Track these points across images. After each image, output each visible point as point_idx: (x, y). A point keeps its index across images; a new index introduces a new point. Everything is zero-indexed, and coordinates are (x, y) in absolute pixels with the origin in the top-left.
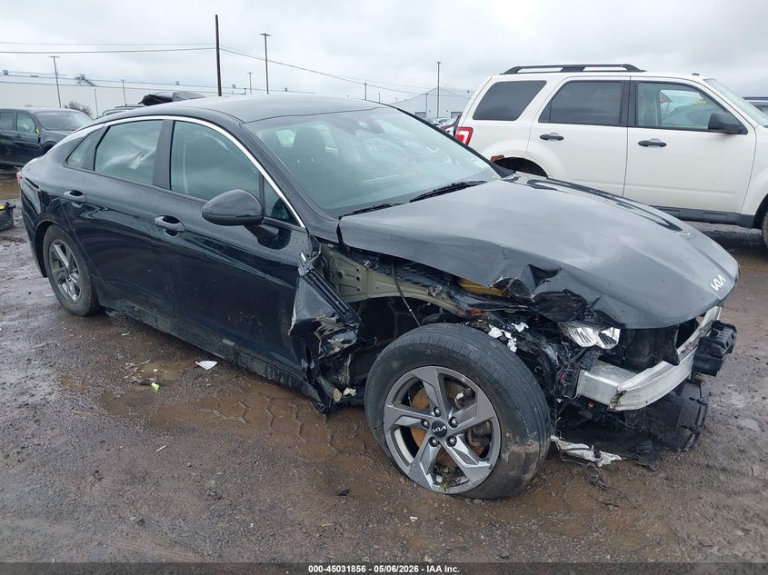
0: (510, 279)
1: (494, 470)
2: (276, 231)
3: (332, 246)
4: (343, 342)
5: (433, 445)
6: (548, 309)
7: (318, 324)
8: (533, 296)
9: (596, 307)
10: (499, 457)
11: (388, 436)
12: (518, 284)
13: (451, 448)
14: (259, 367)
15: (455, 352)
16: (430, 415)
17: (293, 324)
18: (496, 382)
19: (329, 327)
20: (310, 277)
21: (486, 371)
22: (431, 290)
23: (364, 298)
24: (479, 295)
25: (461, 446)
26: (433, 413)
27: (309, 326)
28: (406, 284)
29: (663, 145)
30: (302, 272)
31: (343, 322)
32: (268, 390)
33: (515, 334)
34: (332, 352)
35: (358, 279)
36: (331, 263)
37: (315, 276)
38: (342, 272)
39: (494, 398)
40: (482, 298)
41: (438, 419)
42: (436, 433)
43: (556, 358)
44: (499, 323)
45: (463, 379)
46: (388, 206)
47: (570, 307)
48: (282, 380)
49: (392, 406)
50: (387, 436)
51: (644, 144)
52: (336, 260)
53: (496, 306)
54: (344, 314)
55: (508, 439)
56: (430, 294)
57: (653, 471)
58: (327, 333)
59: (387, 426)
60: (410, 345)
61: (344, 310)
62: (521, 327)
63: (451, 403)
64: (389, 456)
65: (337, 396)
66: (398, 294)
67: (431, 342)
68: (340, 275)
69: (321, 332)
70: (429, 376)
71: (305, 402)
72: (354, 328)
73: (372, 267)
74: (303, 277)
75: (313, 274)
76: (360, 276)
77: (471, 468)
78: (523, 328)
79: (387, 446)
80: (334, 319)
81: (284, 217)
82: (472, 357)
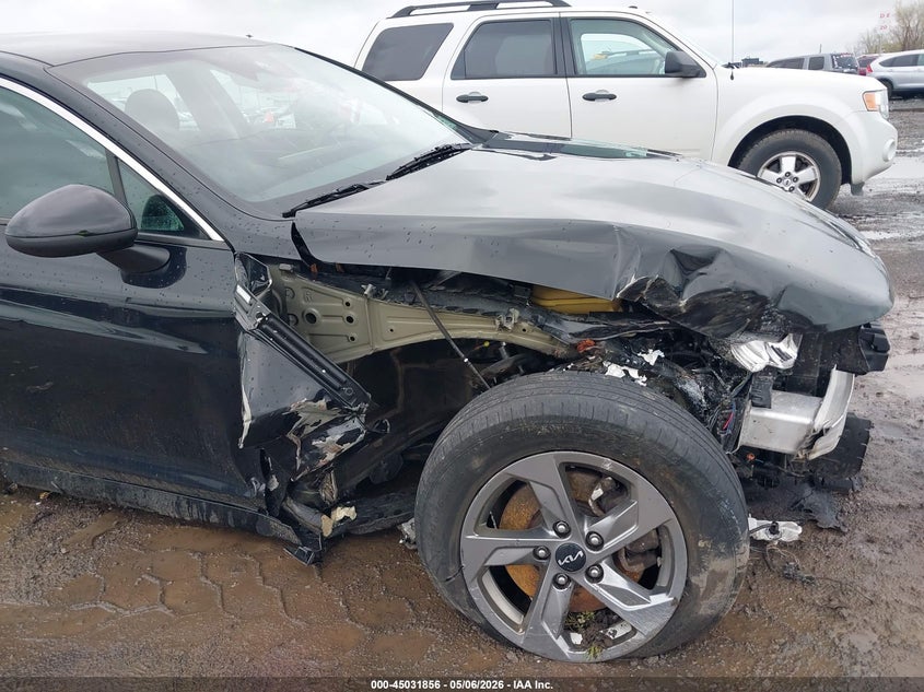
0: (647, 279)
1: (681, 606)
2: (164, 255)
3: (288, 267)
4: (340, 442)
5: (561, 586)
6: (704, 322)
7: (294, 417)
8: (683, 303)
9: (782, 306)
10: (688, 582)
11: (474, 589)
12: (659, 287)
13: (595, 586)
14: (160, 502)
15: (597, 422)
16: (546, 535)
17: (247, 425)
18: (682, 461)
19: (314, 419)
20: (265, 331)
21: (661, 446)
22: (503, 319)
23: (367, 351)
24: (585, 316)
25: (613, 578)
26: (553, 533)
27: (278, 425)
28: (453, 315)
29: (612, 97)
30: (247, 322)
31: (340, 405)
32: (187, 537)
33: (645, 369)
34: (322, 463)
35: (350, 319)
36: (288, 299)
37: (275, 328)
38: (314, 311)
39: (672, 488)
40: (593, 319)
41: (565, 540)
42: (565, 567)
43: (701, 397)
44: (619, 356)
45: (608, 465)
46: (362, 188)
47: (741, 311)
48: (214, 518)
49: (476, 537)
50: (471, 590)
51: (590, 98)
52: (300, 294)
53: (619, 329)
54: (339, 390)
55: (704, 551)
56: (502, 327)
57: (844, 534)
58: (309, 430)
59: (469, 574)
60: (506, 424)
61: (337, 385)
62: (652, 357)
63: (583, 509)
64: (479, 621)
65: (327, 526)
66: (438, 335)
67: (547, 412)
68: (312, 318)
69: (299, 431)
70: (541, 470)
71: (265, 547)
72: (359, 412)
73: (377, 294)
74: (251, 332)
75: (271, 325)
76: (352, 314)
77: (639, 611)
78: (655, 359)
79: (473, 605)
80: (322, 403)
81: (173, 228)
82: (633, 425)
